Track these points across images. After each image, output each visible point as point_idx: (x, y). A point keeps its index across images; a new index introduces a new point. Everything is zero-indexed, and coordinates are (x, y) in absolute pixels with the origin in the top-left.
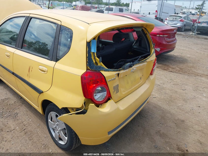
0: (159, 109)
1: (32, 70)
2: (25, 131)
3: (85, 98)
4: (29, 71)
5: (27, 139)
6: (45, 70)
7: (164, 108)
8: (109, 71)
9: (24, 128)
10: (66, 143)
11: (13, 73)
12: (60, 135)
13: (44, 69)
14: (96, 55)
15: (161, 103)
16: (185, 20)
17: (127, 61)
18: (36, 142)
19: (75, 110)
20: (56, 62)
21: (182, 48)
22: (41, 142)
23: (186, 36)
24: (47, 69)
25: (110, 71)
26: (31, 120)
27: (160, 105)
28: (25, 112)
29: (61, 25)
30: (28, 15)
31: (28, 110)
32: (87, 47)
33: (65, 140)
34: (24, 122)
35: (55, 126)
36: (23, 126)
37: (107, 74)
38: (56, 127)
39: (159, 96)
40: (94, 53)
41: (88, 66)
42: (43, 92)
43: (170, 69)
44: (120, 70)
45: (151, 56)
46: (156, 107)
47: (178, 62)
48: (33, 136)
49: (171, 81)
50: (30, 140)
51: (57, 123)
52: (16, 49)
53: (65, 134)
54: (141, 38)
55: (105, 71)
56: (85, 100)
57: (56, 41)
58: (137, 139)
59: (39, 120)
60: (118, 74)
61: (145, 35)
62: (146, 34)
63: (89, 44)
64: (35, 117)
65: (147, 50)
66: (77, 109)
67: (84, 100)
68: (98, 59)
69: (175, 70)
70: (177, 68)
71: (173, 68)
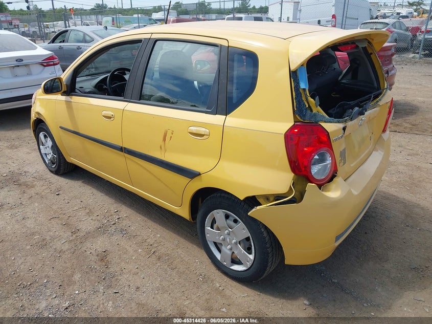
0: (395, 202)
1: (171, 137)
2: (157, 254)
3: (293, 174)
4: (164, 140)
5: (166, 268)
6: (203, 133)
7: (404, 199)
8: (331, 122)
9: (153, 250)
10: (249, 266)
11: (121, 149)
12: (236, 252)
13: (202, 130)
14: (308, 94)
15: (395, 190)
16: (394, 30)
17: (350, 104)
18: (184, 272)
19: (272, 199)
20: (226, 116)
21: (403, 86)
22: (195, 272)
23: (402, 61)
24: (207, 130)
25: (334, 122)
26: (159, 236)
27: (395, 194)
28: (141, 223)
29: (228, 46)
30: (148, 36)
31: (146, 219)
32: (292, 80)
33: (248, 260)
34: (148, 240)
35: (222, 237)
36: (149, 247)
37: (331, 127)
38: (224, 240)
39: (387, 178)
40: (304, 90)
41: (297, 115)
42: (200, 174)
43: (392, 128)
44: (346, 121)
45: (384, 95)
46: (388, 199)
47: (403, 112)
48: (175, 262)
49: (401, 149)
50: (173, 269)
51: (227, 231)
52: (126, 103)
53: (249, 250)
54: (358, 62)
55: (325, 122)
56: (294, 177)
57: (221, 78)
58: (371, 256)
59: (174, 235)
60: (344, 129)
61: (369, 55)
62: (371, 54)
63: (293, 75)
64: (164, 229)
65: (373, 84)
66: (278, 197)
67: (292, 178)
68: (312, 100)
69: (402, 129)
70: (404, 124)
71: (397, 125)
